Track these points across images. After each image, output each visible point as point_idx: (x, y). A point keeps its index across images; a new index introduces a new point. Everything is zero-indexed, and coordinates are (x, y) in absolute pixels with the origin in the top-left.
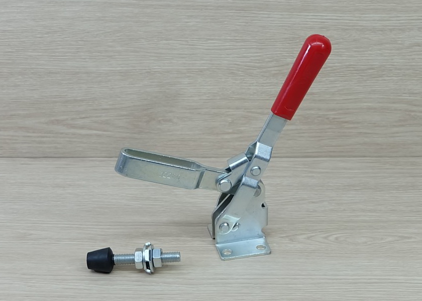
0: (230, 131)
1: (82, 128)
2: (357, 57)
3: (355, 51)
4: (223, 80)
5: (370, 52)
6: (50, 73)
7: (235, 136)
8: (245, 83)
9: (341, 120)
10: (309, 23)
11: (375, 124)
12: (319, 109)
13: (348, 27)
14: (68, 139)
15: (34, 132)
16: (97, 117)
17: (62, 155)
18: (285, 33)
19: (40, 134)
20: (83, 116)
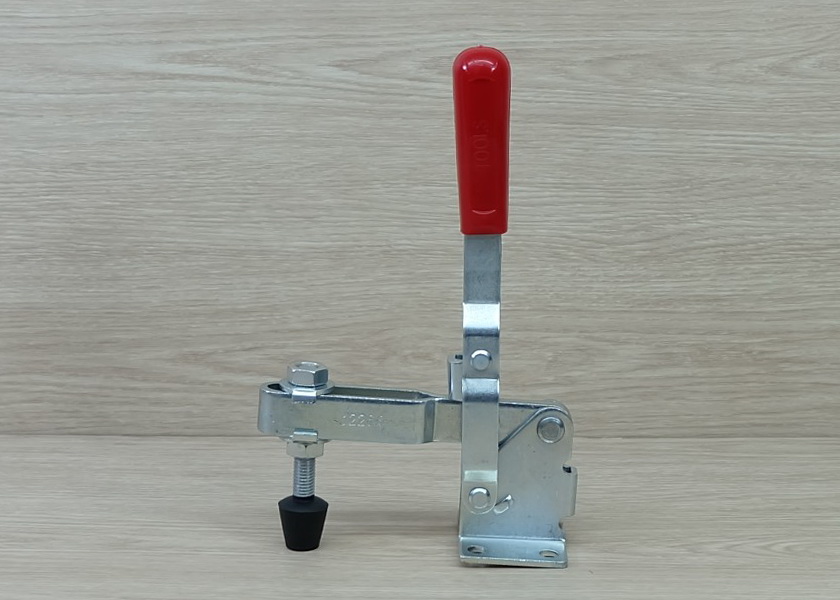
0: (550, 379)
2: (807, 221)
3: (803, 210)
4: (538, 269)
5: (831, 212)
6: (186, 252)
8: (583, 276)
9: (780, 355)
10: (710, 150)
12: (731, 333)
13: (787, 160)
14: (214, 396)
15: (144, 380)
16: (276, 347)
17: (201, 431)
18: (662, 172)
19: (157, 385)
20: (250, 345)
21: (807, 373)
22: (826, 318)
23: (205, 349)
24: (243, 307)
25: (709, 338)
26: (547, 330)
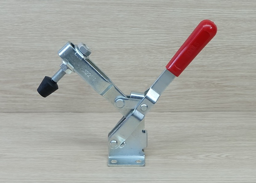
2: (234, 39)
3: (232, 36)
4: (142, 56)
5: (242, 36)
6: (23, 51)
8: (157, 58)
9: (224, 84)
10: (200, 16)
11: (246, 87)
12: (208, 77)
13: (227, 19)
14: (33, 99)
15: (10, 94)
17: (29, 111)
18: (184, 23)
19: (14, 96)
21: (233, 90)
22: (240, 72)
23: (30, 83)
24: (43, 69)
25: (200, 79)
26: (146, 76)
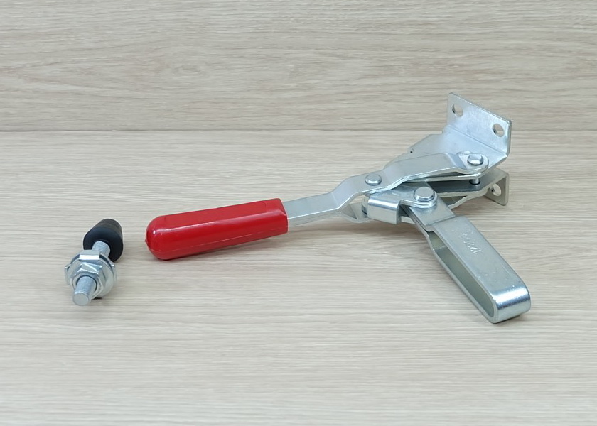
0: (293, 85)
1: (49, 81)
7: (301, 94)
8: (317, 5)
9: (476, 68)
11: (527, 74)
12: (437, 50)
14: (26, 100)
16: (73, 62)
17: (17, 127)
20: (51, 60)
21: (497, 81)
22: (514, 38)
23: (15, 64)
24: (43, 31)
25: (420, 54)
26: (290, 48)
